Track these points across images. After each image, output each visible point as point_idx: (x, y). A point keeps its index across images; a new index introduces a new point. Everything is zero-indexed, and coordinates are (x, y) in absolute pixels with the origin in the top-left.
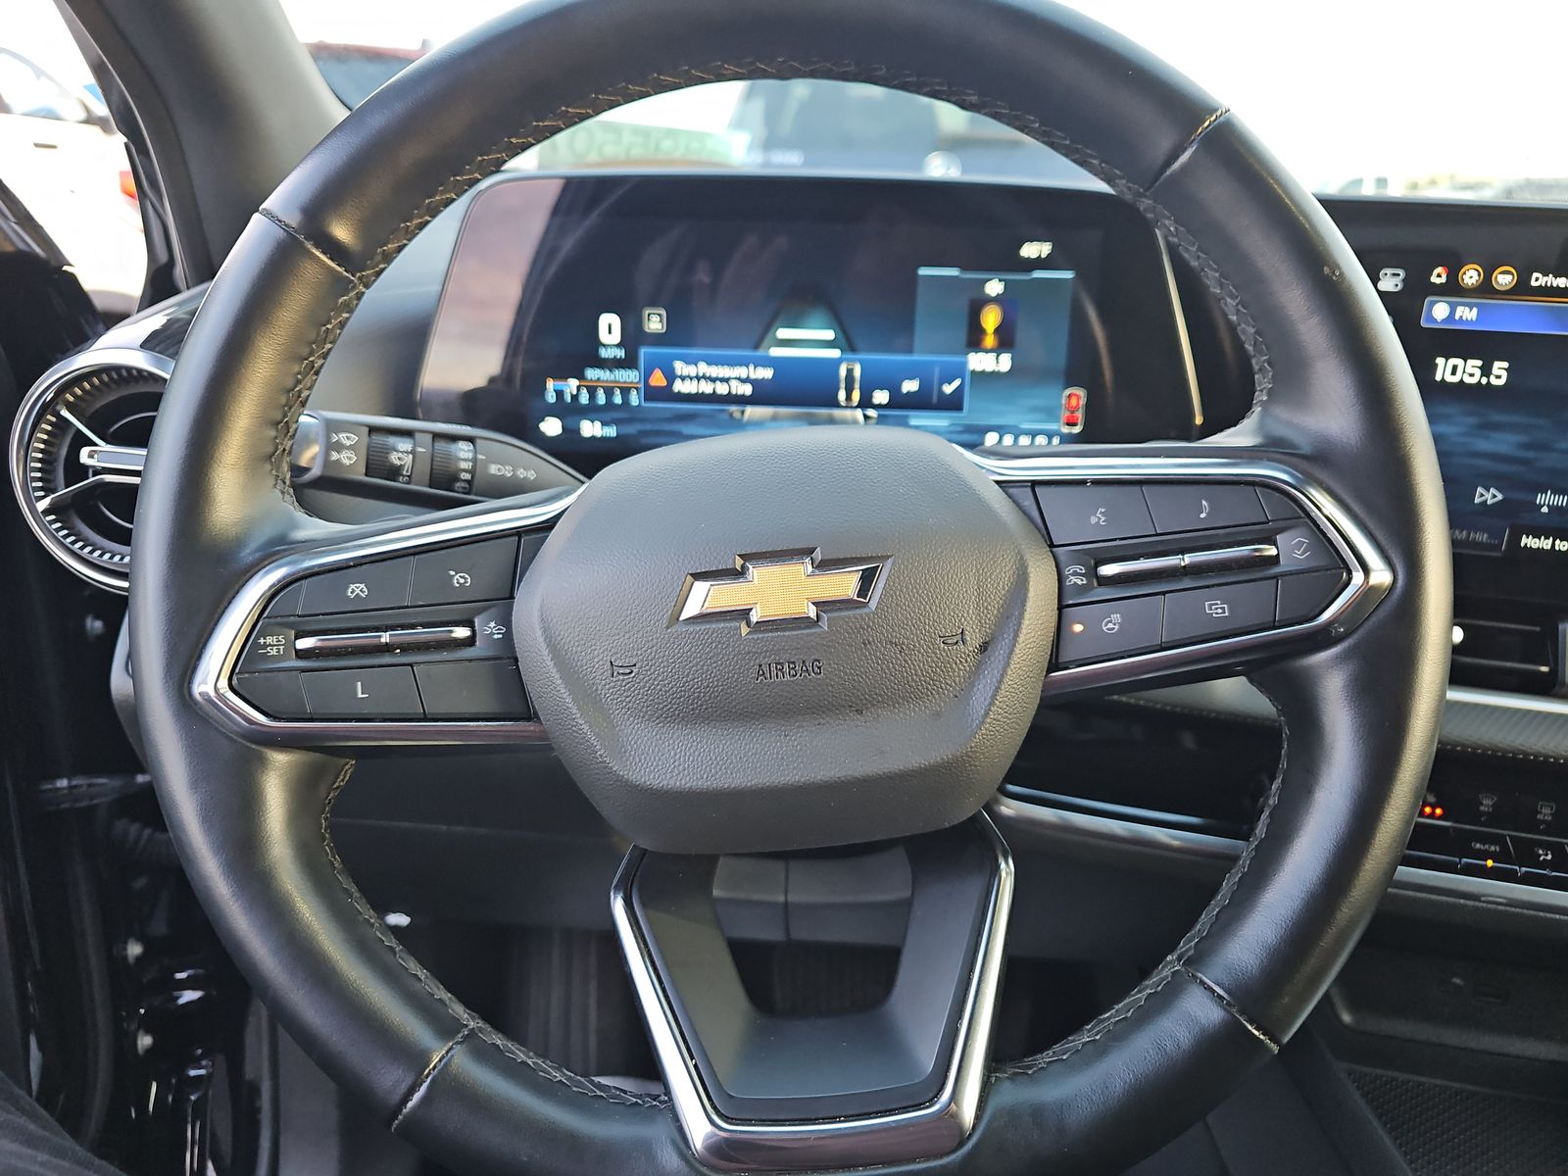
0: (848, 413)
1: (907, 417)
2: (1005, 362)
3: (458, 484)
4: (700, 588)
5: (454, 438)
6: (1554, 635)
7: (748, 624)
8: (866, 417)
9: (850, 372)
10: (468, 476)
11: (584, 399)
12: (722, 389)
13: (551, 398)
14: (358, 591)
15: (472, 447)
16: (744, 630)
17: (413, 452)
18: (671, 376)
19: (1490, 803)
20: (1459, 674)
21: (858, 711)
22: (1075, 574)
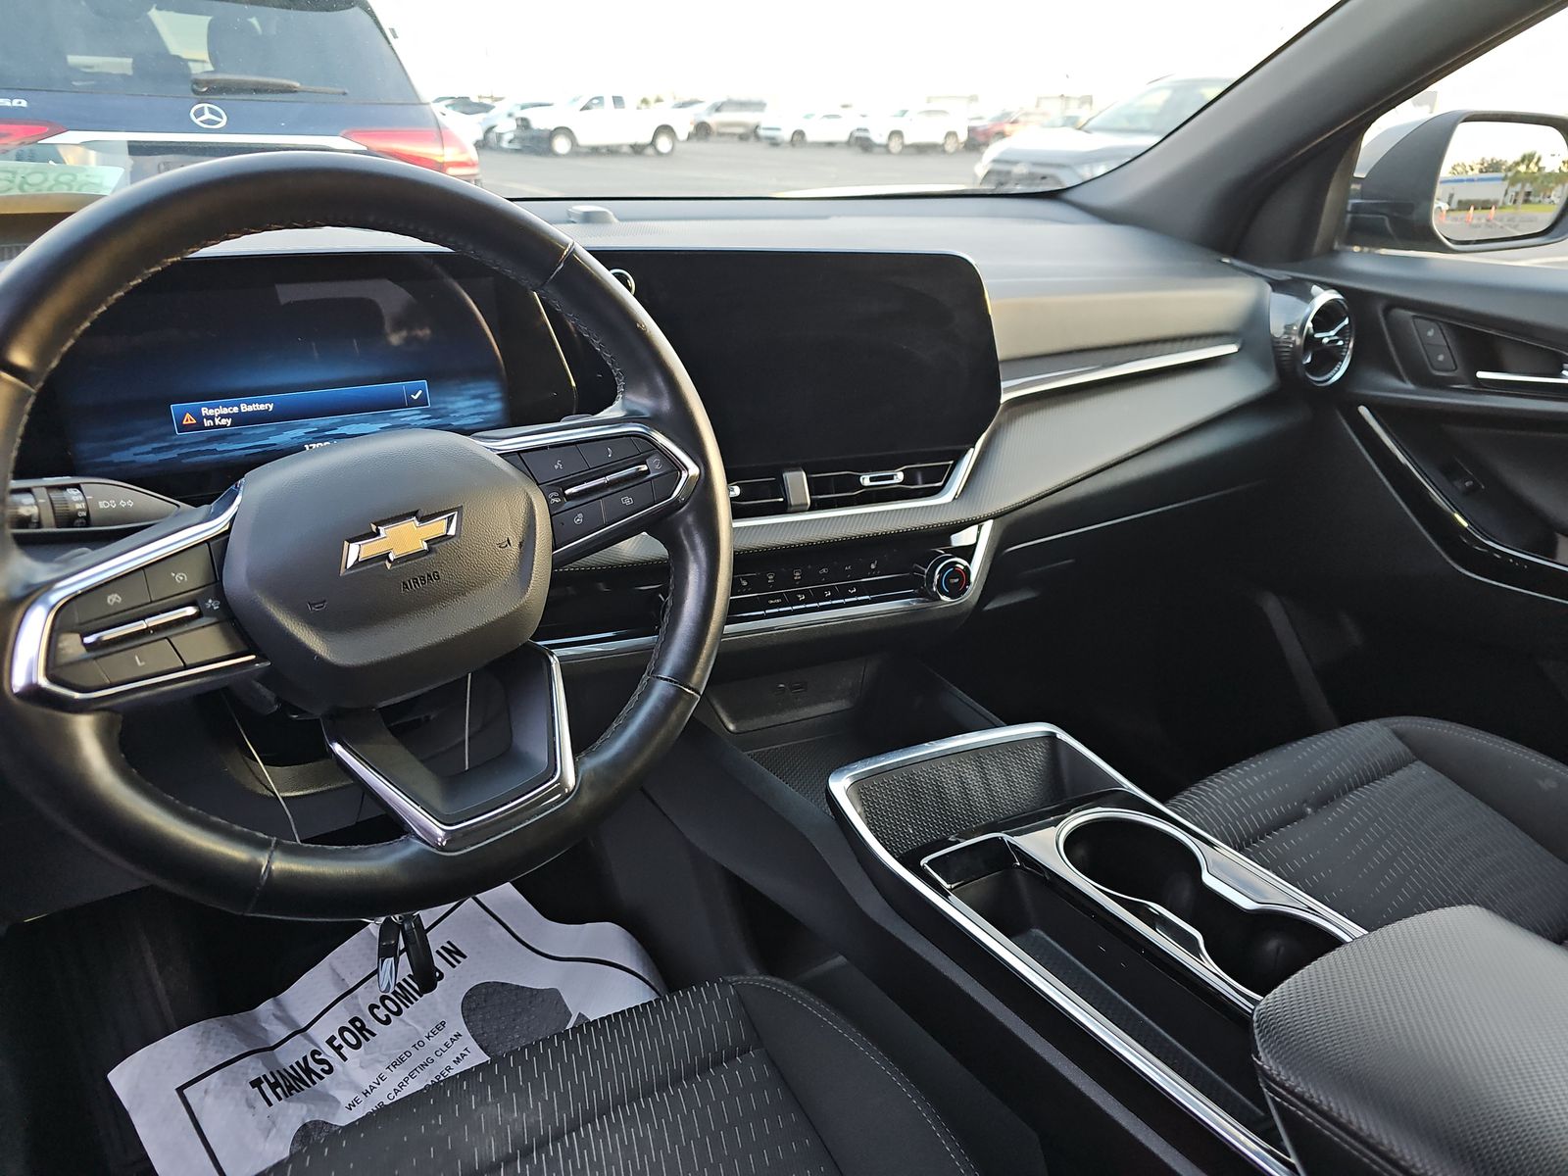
3: (77, 521)
4: (354, 548)
5: (63, 488)
6: (782, 481)
7: (390, 561)
10: (85, 514)
14: (114, 600)
15: (78, 491)
16: (389, 565)
17: (37, 504)
19: (772, 577)
20: (738, 512)
21: (464, 594)
22: (554, 497)
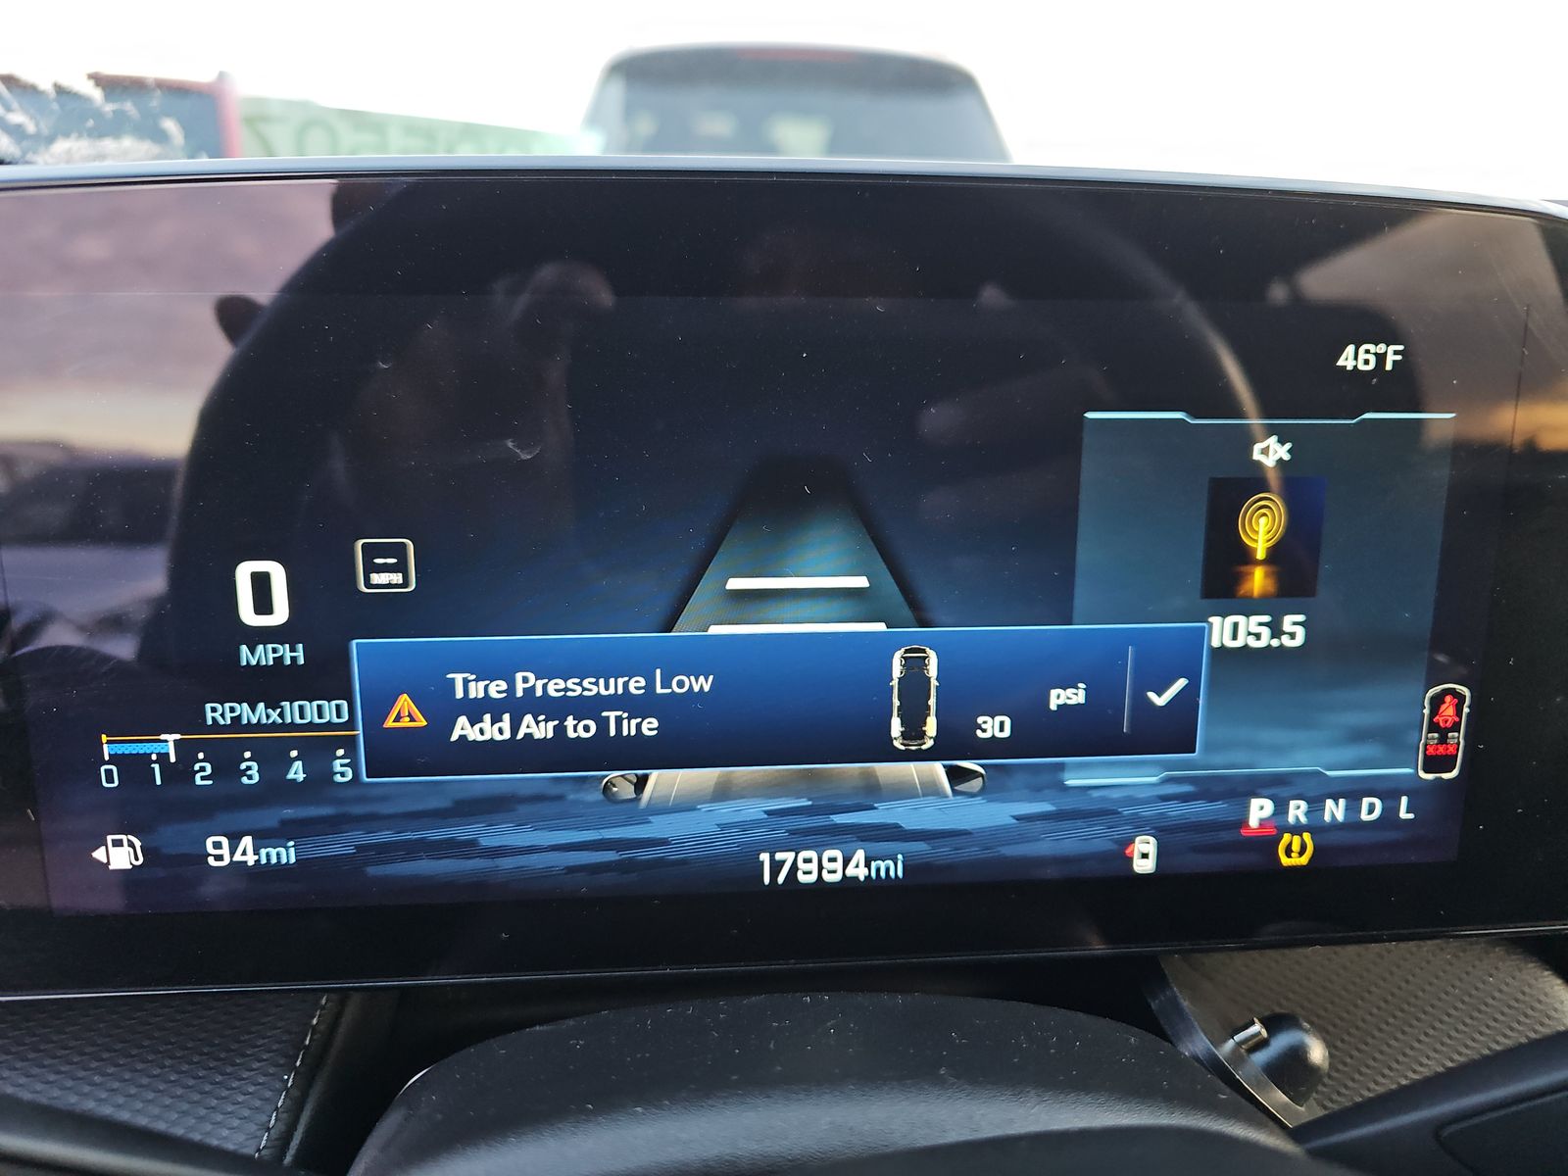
0: (912, 769)
1: (1061, 767)
2: (1294, 631)
8: (956, 775)
9: (915, 665)
11: (203, 774)
12: (578, 729)
13: (110, 778)
18: (443, 707)
